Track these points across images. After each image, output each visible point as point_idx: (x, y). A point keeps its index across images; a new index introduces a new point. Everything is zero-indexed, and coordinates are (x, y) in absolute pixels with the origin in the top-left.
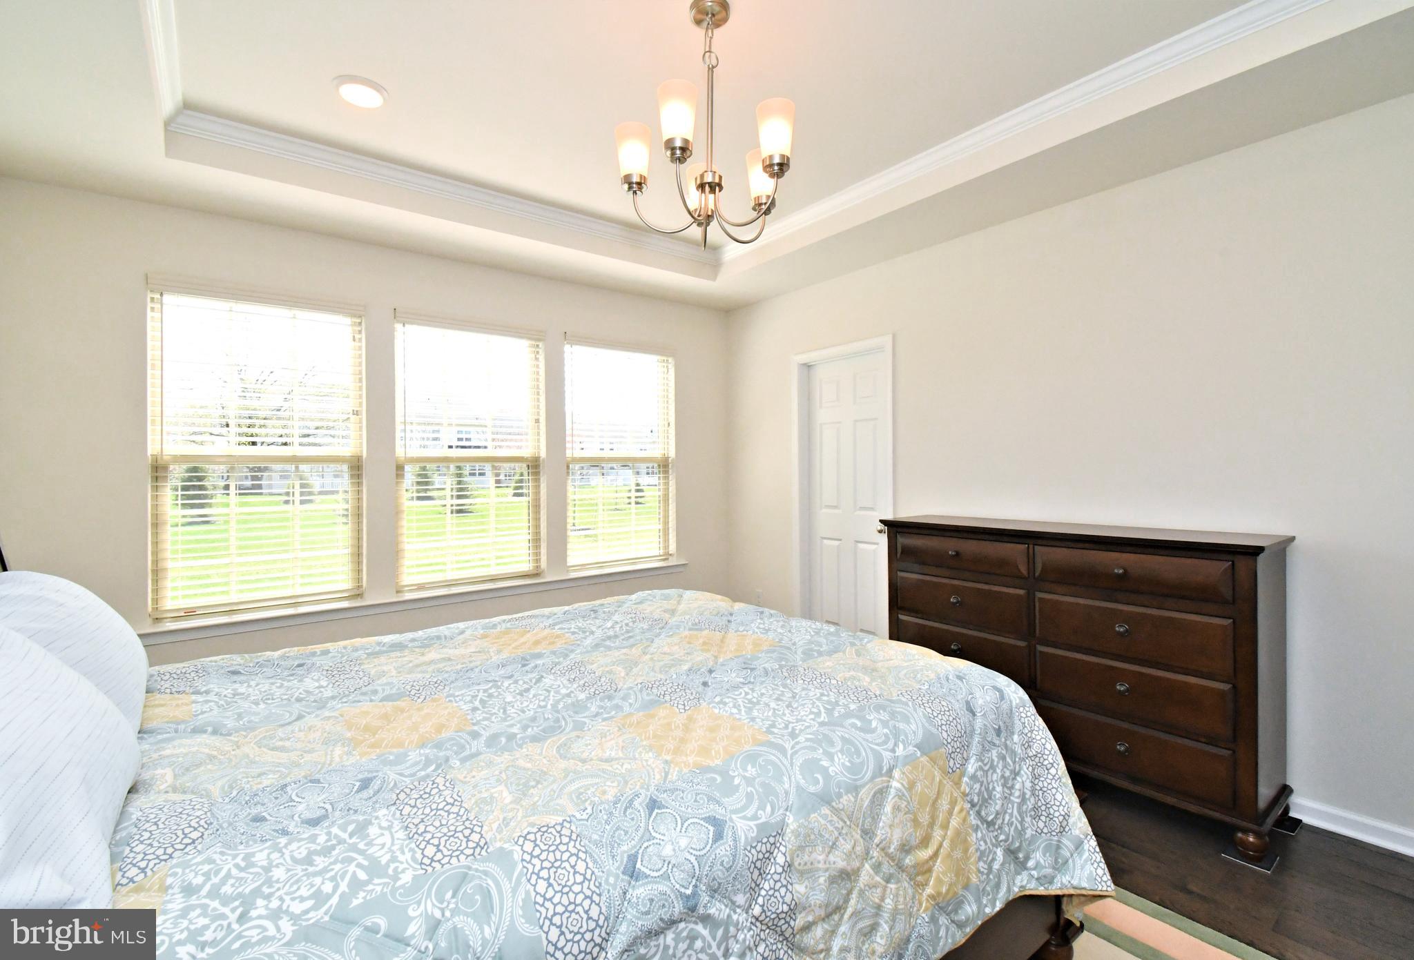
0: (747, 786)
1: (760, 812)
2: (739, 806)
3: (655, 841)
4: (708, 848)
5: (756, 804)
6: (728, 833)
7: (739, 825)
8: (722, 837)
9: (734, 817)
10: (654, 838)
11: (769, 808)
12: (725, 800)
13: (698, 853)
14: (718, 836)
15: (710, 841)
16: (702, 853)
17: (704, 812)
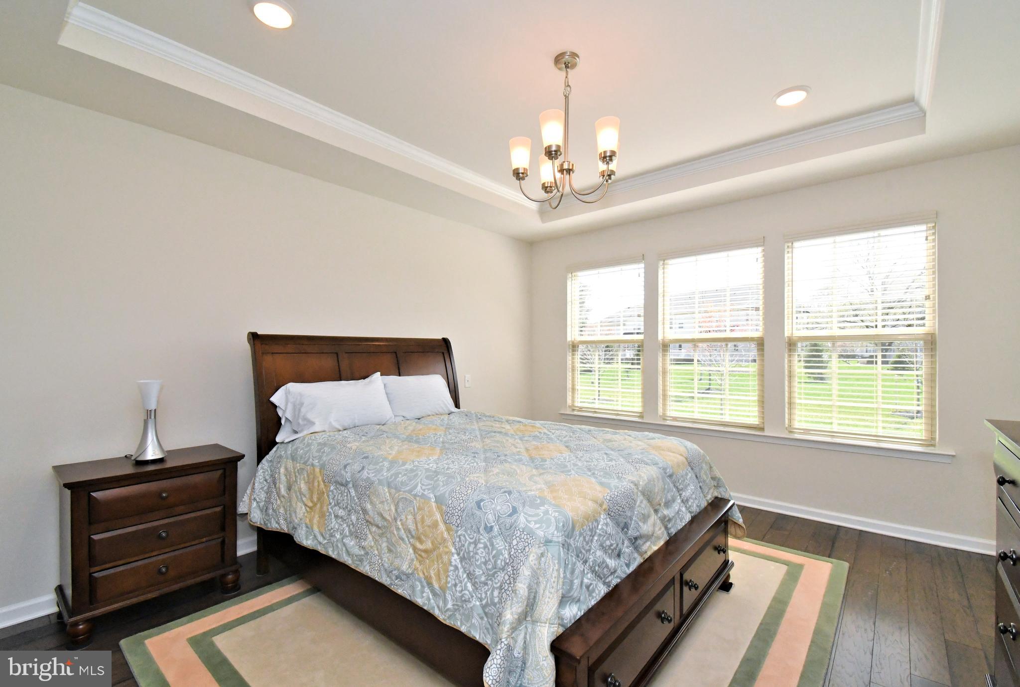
0: (542, 513)
1: (533, 523)
2: (531, 513)
3: (493, 502)
4: (504, 516)
5: (535, 519)
6: (515, 517)
7: (521, 518)
8: (511, 517)
9: (522, 514)
10: (494, 500)
11: (538, 526)
12: (527, 507)
13: (499, 515)
14: (510, 515)
15: (507, 515)
16: (501, 516)
17: (515, 504)
